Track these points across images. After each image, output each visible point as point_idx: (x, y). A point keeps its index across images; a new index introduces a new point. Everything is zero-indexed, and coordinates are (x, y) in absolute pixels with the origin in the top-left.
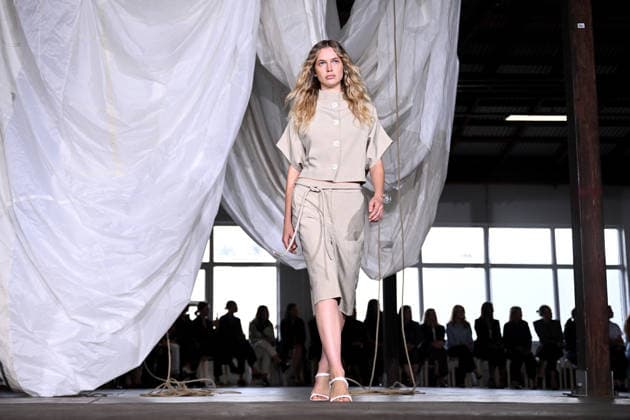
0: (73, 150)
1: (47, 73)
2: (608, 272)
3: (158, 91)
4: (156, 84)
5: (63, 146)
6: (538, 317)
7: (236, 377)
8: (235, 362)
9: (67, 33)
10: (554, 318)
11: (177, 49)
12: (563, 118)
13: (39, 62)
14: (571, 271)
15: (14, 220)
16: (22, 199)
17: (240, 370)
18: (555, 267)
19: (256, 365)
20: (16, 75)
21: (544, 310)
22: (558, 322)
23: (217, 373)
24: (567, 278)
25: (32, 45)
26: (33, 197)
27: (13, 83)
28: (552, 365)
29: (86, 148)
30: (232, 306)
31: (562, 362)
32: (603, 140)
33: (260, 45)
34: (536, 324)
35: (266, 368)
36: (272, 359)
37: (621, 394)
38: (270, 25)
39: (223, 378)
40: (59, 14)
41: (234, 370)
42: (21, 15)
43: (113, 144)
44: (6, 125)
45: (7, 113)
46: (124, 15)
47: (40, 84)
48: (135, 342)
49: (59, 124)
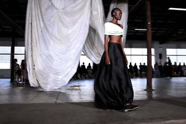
0: (53, 42)
1: (48, 27)
2: (152, 56)
3: (70, 31)
5: (51, 41)
6: (140, 65)
7: (84, 77)
8: (84, 74)
9: (52, 19)
11: (74, 23)
12: (146, 30)
13: (47, 25)
14: (147, 56)
15: (41, 56)
16: (43, 52)
17: (85, 76)
19: (88, 75)
20: (42, 27)
23: (81, 76)
25: (45, 21)
26: (45, 52)
27: (41, 29)
29: (56, 42)
30: (84, 63)
32: (152, 33)
33: (90, 22)
35: (90, 75)
36: (92, 73)
38: (92, 18)
39: (82, 77)
40: (51, 15)
41: (84, 76)
42: (43, 16)
43: (61, 41)
44: (40, 37)
45: (40, 35)
46: (64, 16)
47: (47, 29)
48: (65, 80)
49: (51, 37)
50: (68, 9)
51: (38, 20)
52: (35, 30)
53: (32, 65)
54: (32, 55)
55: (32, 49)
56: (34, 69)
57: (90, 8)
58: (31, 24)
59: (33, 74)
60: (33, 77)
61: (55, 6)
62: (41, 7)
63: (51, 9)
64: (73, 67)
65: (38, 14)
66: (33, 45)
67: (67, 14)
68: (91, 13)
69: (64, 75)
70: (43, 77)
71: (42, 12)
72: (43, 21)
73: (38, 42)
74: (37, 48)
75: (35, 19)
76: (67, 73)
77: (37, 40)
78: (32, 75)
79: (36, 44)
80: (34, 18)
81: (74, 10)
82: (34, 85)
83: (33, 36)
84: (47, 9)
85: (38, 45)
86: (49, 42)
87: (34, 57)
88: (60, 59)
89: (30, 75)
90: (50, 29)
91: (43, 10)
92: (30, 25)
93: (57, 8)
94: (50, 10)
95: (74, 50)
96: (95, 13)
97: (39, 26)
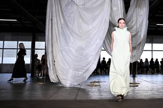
0: (73, 38)
1: (68, 23)
3: (90, 27)
4: (90, 26)
5: (71, 37)
9: (72, 15)
11: (94, 19)
13: (67, 21)
15: (61, 52)
16: (63, 48)
20: (62, 23)
25: (65, 18)
26: (65, 48)
27: (61, 25)
29: (76, 38)
33: (110, 18)
38: (112, 14)
40: (71, 12)
42: (63, 12)
43: (81, 38)
44: (60, 33)
45: (60, 31)
46: (84, 12)
47: (67, 26)
48: (85, 76)
49: (71, 33)
50: (88, 5)
51: (58, 17)
52: (55, 26)
53: (52, 61)
54: (52, 51)
55: (52, 45)
56: (54, 65)
57: (110, 3)
58: (52, 20)
59: (53, 70)
60: (54, 72)
61: (76, 2)
62: (61, 4)
63: (71, 6)
64: (93, 63)
65: (59, 10)
66: (53, 41)
67: (87, 10)
68: (111, 9)
69: (84, 71)
71: (62, 8)
72: (63, 17)
73: (58, 38)
74: (58, 44)
75: (55, 15)
76: (87, 69)
77: (58, 36)
78: (52, 71)
79: (57, 40)
80: (54, 14)
81: (94, 6)
82: (54, 80)
83: (54, 32)
84: (67, 5)
85: (58, 40)
86: (69, 38)
87: (54, 53)
88: (80, 55)
89: (50, 71)
90: (70, 26)
91: (63, 6)
92: (51, 21)
93: (77, 5)
95: (95, 46)
96: (115, 9)
97: (59, 23)
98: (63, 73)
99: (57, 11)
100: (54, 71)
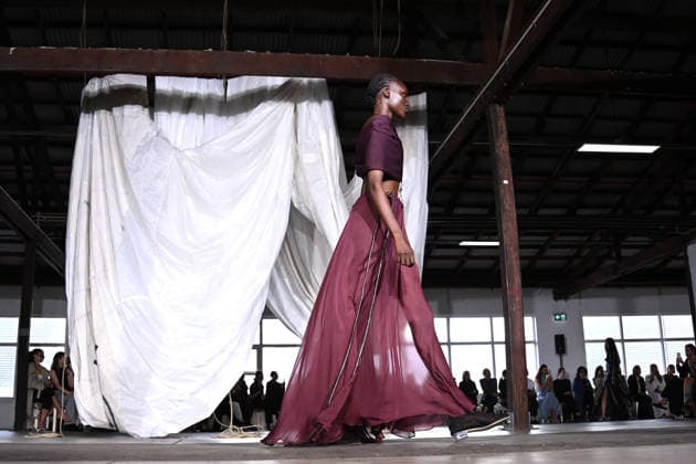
0: (163, 265)
1: (145, 211)
2: (527, 345)
3: (223, 225)
4: (221, 220)
5: (157, 262)
6: (483, 377)
9: (160, 185)
10: (492, 377)
12: (497, 244)
13: (141, 204)
14: (504, 346)
15: (121, 314)
16: (127, 299)
18: (493, 343)
20: (124, 213)
21: (486, 372)
22: (495, 379)
24: (501, 350)
25: (136, 192)
27: (122, 218)
28: (491, 409)
29: (173, 265)
30: (274, 375)
31: (498, 406)
32: (522, 258)
33: (294, 194)
34: (481, 381)
37: (535, 426)
38: (301, 179)
40: (156, 172)
42: (129, 173)
43: (192, 262)
44: (117, 248)
45: (118, 240)
46: (201, 173)
47: (141, 220)
49: (154, 247)
50: (216, 148)
51: (110, 190)
53: (88, 347)
54: (89, 314)
55: (89, 289)
56: (95, 362)
57: (292, 141)
58: (89, 204)
59: (91, 380)
60: (92, 389)
61: (172, 141)
62: (122, 145)
63: (157, 151)
65: (113, 169)
66: (92, 274)
67: (211, 165)
68: (297, 159)
69: (203, 380)
70: (125, 385)
71: (126, 162)
72: (129, 192)
73: (109, 265)
74: (108, 286)
75: (101, 186)
78: (88, 383)
79: (105, 270)
80: (98, 184)
82: (93, 419)
83: (95, 244)
84: (140, 151)
85: (110, 274)
86: (150, 263)
87: (95, 317)
88: (188, 324)
89: (79, 384)
90: (151, 218)
91: (129, 152)
92: (84, 208)
93: (176, 148)
94: (151, 155)
96: (308, 158)
97: (114, 211)
98: (128, 388)
99: (107, 171)
100: (96, 384)
